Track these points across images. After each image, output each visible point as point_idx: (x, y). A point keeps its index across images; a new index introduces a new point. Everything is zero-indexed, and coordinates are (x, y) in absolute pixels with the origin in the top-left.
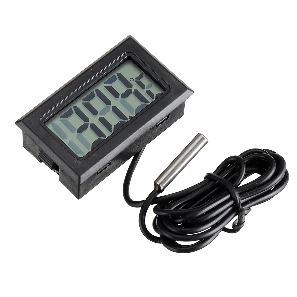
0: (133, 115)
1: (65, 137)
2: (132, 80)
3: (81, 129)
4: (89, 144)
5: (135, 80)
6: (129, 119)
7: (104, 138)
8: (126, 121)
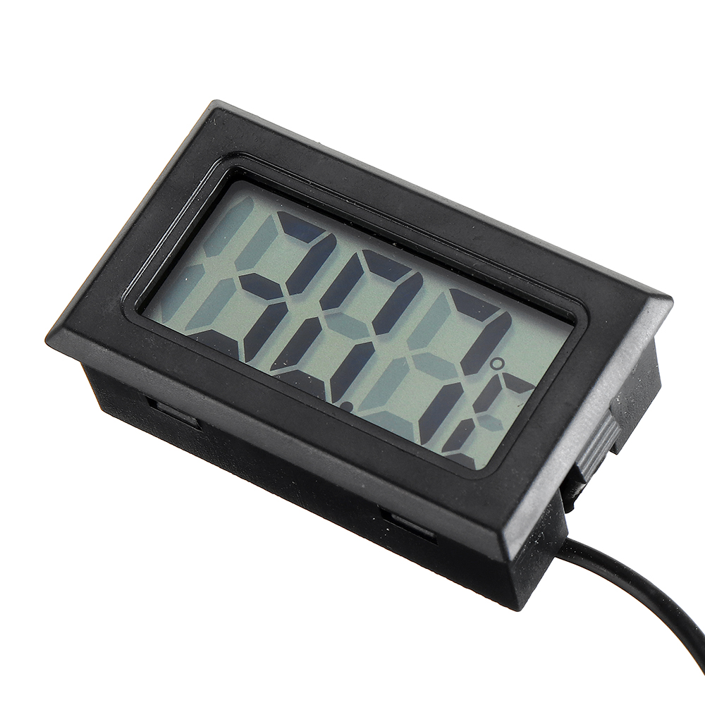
0: (359, 410)
1: (214, 251)
2: (498, 363)
3: (256, 285)
4: (209, 323)
5: (500, 373)
6: (338, 404)
7: (242, 358)
8: (329, 399)
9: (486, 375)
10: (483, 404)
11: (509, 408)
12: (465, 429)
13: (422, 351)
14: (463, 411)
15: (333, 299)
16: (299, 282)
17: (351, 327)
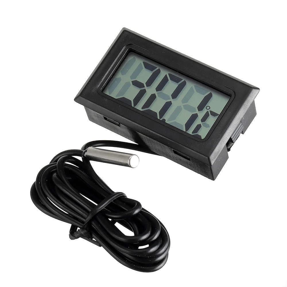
0: (167, 121)
1: (124, 73)
2: (208, 108)
3: (137, 84)
4: (123, 95)
5: (209, 110)
6: (161, 119)
7: (133, 106)
8: (159, 118)
9: (205, 111)
10: (204, 119)
11: (211, 121)
12: (199, 127)
13: (186, 104)
14: (198, 122)
15: (160, 88)
16: (150, 83)
17: (164, 97)
